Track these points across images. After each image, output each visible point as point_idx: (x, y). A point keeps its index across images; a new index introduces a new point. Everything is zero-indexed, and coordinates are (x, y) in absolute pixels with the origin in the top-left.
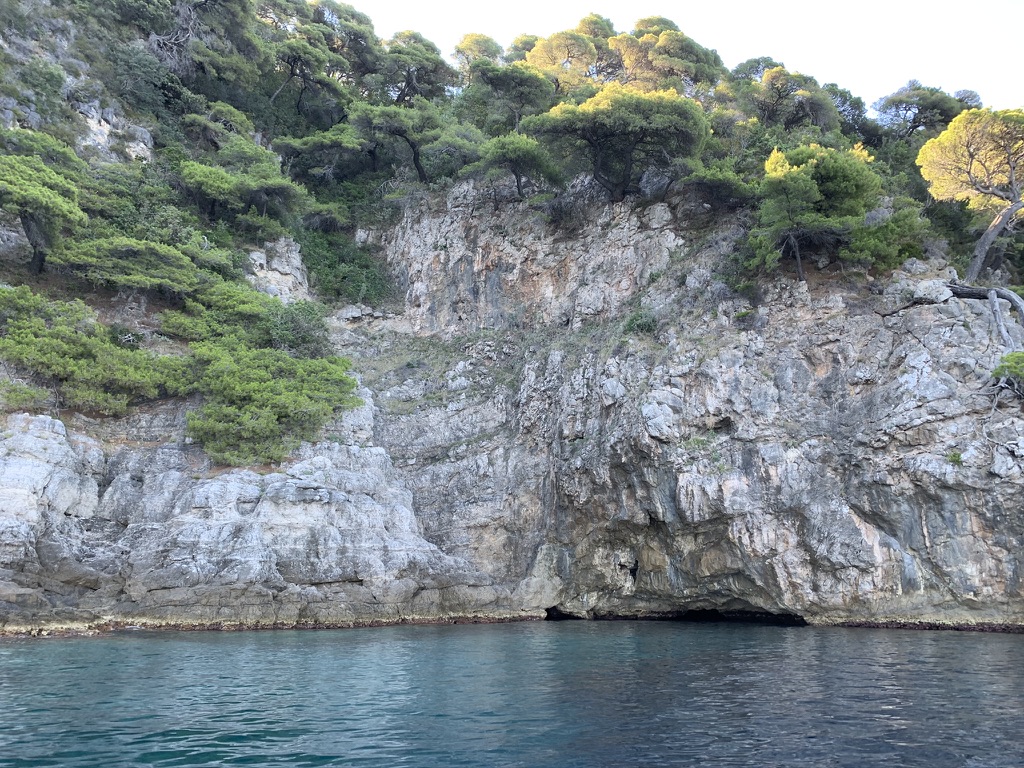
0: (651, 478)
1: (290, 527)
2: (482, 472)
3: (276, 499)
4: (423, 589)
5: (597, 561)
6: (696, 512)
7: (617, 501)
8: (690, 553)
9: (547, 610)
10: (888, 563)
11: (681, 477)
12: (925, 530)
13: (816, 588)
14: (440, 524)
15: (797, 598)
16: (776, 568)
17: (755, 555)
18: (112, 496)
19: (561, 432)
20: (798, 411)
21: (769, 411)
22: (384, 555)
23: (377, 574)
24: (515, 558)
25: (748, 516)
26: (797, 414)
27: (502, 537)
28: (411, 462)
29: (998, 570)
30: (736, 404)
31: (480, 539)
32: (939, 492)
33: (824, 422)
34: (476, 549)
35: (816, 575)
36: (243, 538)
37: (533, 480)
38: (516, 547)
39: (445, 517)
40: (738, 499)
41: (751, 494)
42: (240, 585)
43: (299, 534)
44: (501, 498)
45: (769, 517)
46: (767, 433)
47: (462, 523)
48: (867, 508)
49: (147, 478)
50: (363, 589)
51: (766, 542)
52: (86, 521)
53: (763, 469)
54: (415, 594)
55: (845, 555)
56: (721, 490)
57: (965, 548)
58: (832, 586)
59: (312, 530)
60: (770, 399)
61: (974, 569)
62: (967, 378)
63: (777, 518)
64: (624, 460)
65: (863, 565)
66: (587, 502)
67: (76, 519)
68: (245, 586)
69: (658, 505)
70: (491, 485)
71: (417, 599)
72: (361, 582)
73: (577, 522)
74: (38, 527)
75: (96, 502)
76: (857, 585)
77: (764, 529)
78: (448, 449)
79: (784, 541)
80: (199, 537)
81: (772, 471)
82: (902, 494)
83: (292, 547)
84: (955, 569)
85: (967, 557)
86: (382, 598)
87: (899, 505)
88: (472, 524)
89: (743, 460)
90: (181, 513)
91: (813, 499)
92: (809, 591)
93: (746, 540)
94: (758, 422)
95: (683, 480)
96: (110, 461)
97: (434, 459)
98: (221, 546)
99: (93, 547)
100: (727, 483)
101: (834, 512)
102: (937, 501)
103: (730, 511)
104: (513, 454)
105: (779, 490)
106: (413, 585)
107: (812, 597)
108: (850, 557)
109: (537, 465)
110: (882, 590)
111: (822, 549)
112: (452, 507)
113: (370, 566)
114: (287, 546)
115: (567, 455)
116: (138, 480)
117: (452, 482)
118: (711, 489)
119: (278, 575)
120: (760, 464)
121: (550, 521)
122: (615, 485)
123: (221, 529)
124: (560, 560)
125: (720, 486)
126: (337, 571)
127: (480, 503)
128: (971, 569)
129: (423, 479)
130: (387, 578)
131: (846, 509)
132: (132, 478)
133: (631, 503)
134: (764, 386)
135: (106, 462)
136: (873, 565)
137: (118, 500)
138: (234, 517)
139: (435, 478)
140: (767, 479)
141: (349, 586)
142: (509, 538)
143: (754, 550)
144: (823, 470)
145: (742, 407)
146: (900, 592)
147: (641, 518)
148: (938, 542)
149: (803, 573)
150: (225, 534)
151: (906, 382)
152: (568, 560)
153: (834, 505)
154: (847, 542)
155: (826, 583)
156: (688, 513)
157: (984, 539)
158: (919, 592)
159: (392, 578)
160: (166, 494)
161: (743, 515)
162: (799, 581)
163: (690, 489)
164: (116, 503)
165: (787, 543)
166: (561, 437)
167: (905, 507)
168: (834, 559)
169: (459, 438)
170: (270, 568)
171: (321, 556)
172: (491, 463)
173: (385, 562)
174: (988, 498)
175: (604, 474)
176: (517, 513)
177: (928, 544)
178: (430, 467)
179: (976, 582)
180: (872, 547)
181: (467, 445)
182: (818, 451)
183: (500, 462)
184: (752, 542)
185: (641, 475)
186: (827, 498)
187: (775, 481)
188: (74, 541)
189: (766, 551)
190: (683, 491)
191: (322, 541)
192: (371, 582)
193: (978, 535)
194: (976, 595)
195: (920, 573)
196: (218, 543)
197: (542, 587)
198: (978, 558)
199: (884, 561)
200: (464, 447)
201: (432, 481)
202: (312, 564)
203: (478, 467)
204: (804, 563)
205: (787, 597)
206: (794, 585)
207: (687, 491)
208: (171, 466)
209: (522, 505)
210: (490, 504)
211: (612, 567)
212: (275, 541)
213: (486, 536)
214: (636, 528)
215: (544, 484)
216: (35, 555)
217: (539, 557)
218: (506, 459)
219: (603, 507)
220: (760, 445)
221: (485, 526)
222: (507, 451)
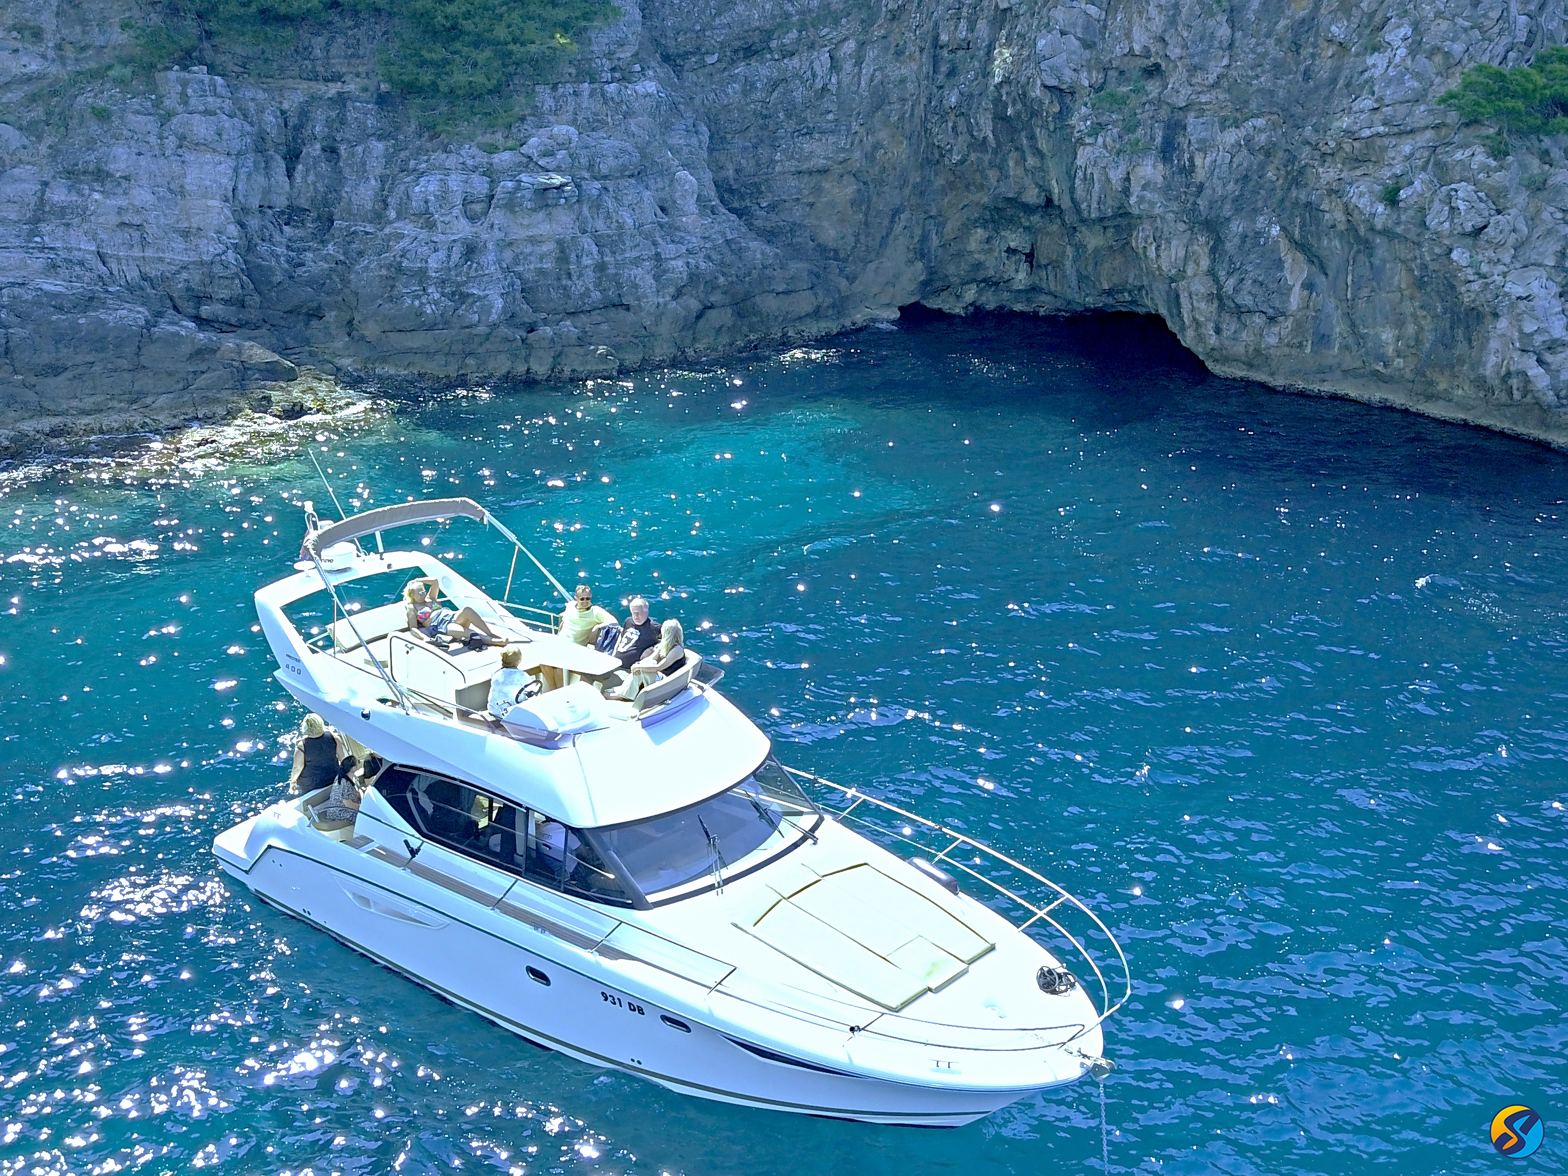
0: (1043, 144)
1: (533, 240)
2: (819, 85)
3: (511, 206)
4: (710, 308)
5: (973, 245)
6: (1094, 205)
7: (1001, 168)
8: (1096, 251)
9: (901, 308)
10: (1304, 312)
11: (1080, 152)
12: (1350, 278)
13: (1218, 331)
14: (758, 165)
15: (1201, 338)
16: (1182, 296)
17: (1160, 275)
18: (305, 178)
19: (936, 38)
20: (1252, 69)
21: (1212, 63)
22: (655, 266)
23: (647, 297)
24: (866, 224)
25: (1158, 220)
26: (1250, 73)
27: (850, 189)
28: (711, 59)
29: (1417, 340)
30: (1170, 47)
31: (817, 190)
32: (1370, 236)
33: (1281, 93)
34: (811, 205)
35: (1220, 316)
36: (478, 263)
37: (896, 106)
38: (869, 208)
39: (764, 152)
40: (1148, 195)
41: (1167, 189)
42: (482, 329)
43: (544, 248)
44: (848, 130)
45: (1182, 227)
46: (1203, 99)
47: (791, 165)
48: (1297, 235)
49: (343, 148)
50: (630, 317)
51: (1173, 259)
52: (282, 213)
53: (1187, 156)
54: (699, 317)
55: (1255, 296)
56: (1128, 179)
57: (1388, 307)
58: (1235, 332)
59: (560, 243)
60: (1216, 44)
61: (1390, 335)
62: (1450, 71)
63: (1191, 229)
64: (1009, 112)
65: (1271, 312)
66: (962, 162)
67: (270, 212)
68: (488, 330)
69: (1054, 182)
70: (833, 107)
71: (702, 322)
72: (628, 308)
73: (951, 185)
74: (241, 243)
75: (287, 187)
76: (1261, 335)
77: (1174, 242)
78: (768, 35)
79: (1195, 261)
80: (427, 262)
81: (1198, 161)
82: (1333, 226)
83: (539, 266)
84: (1372, 332)
85: (1387, 318)
86: (653, 329)
87: (1330, 240)
88: (804, 167)
89: (1163, 137)
90: (398, 218)
91: (1238, 210)
92: (1212, 332)
93: (1152, 252)
94: (1194, 81)
95: (1083, 156)
96: (291, 124)
97: (749, 52)
98: (453, 273)
99: (300, 251)
100: (1137, 169)
101: (1258, 234)
102: (1367, 247)
103: (1135, 211)
104: (871, 54)
105: (1201, 187)
106: (695, 305)
107: (1213, 340)
108: (1259, 299)
109: (903, 81)
110: (1288, 345)
111: (1229, 285)
112: (775, 139)
113: (636, 286)
114: (532, 267)
115: (941, 78)
116: (331, 151)
117: (775, 94)
118: (1116, 176)
119: (525, 307)
120: (1185, 147)
121: (915, 177)
122: (999, 145)
123: (450, 249)
124: (925, 238)
125: (1128, 173)
126: (596, 295)
127: (817, 136)
128: (1387, 335)
129: (730, 91)
130: (661, 300)
131: (1275, 230)
132: (324, 150)
133: (1020, 172)
134: (1211, 23)
135: (286, 125)
136: (1283, 314)
137: (314, 183)
138: (463, 229)
139: (749, 87)
140: (1189, 170)
141: (612, 313)
142: (859, 191)
143: (1159, 268)
144: (1262, 166)
145: (1178, 51)
146: (1308, 350)
147: (1032, 196)
148: (1361, 296)
149: (1206, 309)
150: (455, 257)
151: (1374, 65)
152: (935, 241)
153: (1261, 222)
154: (1260, 279)
155: (1230, 326)
156: (1084, 206)
157: (1412, 298)
158: (1331, 352)
159: (668, 298)
160: (373, 182)
161: (1153, 218)
162: (1202, 319)
163: (1089, 171)
164: (312, 187)
165: (1198, 265)
166: (936, 44)
167: (1337, 243)
168: (1239, 300)
169: (788, 16)
170: (515, 299)
171: (574, 278)
172: (835, 66)
173: (656, 278)
174: (1417, 252)
175: (986, 126)
176: (870, 157)
177: (1349, 296)
178: (740, 69)
179: (1390, 351)
180: (1291, 288)
181: (800, 32)
182: (1263, 137)
183: (848, 66)
184: (1158, 256)
185: (1032, 137)
186: (1256, 211)
187: (1200, 175)
188: (279, 250)
189: (1173, 271)
190: (1080, 174)
191: (573, 258)
192: (640, 306)
193: (1406, 293)
194: (1385, 366)
195: (1339, 329)
196: (450, 270)
197: (897, 276)
198: (1400, 324)
199: (1299, 310)
200: (794, 34)
201: (745, 93)
202: (565, 288)
203: (814, 75)
204: (1210, 298)
205: (1190, 333)
206: (1198, 324)
207: (1085, 174)
208: (370, 131)
209: (877, 146)
210: (832, 139)
211: (996, 254)
212: (516, 260)
213: (826, 186)
214: (1029, 209)
215: (912, 115)
216: (251, 286)
217: (898, 228)
218: (859, 63)
219: (982, 172)
220: (1191, 119)
221: (823, 171)
222: (862, 45)
